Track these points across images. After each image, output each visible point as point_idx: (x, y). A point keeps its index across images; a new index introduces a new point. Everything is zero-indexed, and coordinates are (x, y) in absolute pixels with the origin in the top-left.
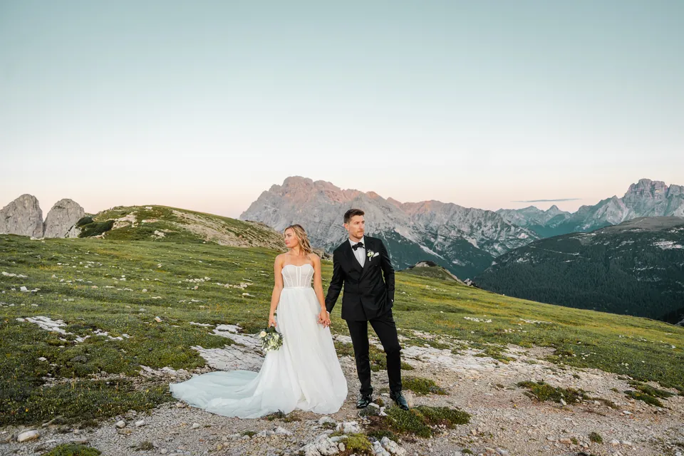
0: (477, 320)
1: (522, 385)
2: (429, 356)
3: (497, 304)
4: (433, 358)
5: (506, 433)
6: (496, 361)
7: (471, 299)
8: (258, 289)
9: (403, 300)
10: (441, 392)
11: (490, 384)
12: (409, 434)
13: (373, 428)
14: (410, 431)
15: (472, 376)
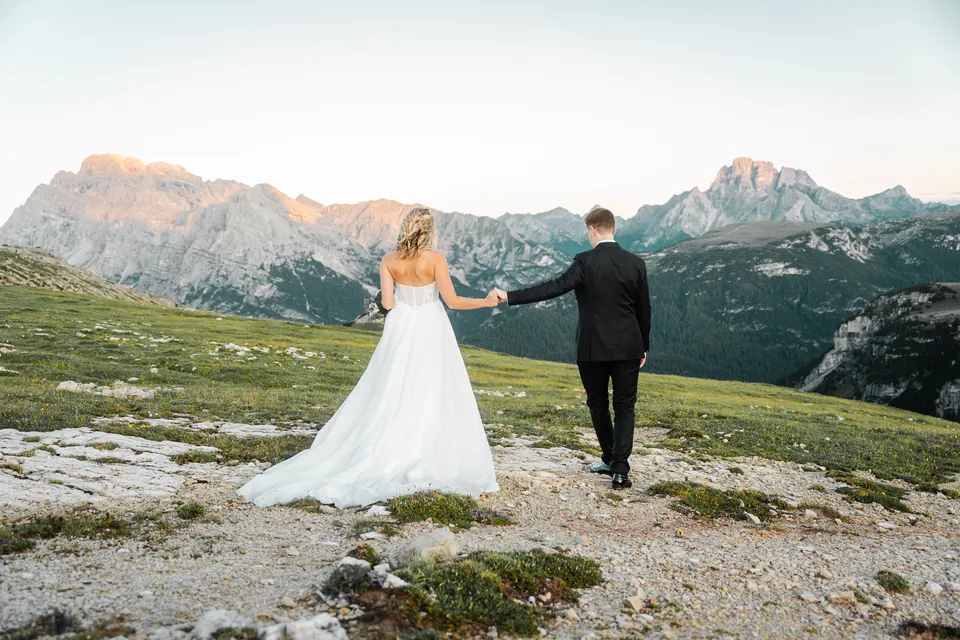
1: (658, 491)
5: (703, 597)
6: (579, 452)
9: (345, 370)
10: (502, 520)
11: (593, 495)
12: (481, 632)
13: (377, 627)
14: (480, 622)
15: (547, 483)
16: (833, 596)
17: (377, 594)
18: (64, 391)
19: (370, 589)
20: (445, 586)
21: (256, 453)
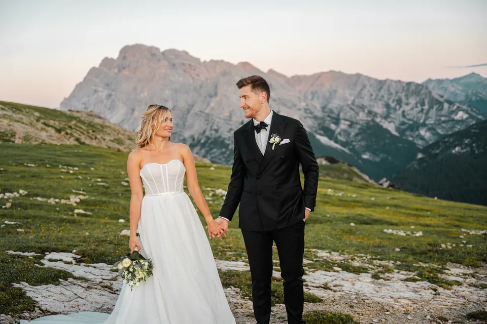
0: (402, 234)
2: (342, 283)
3: (428, 211)
4: (347, 286)
6: (435, 286)
7: (391, 206)
8: (95, 203)
11: (428, 317)
15: (403, 308)
18: (124, 236)
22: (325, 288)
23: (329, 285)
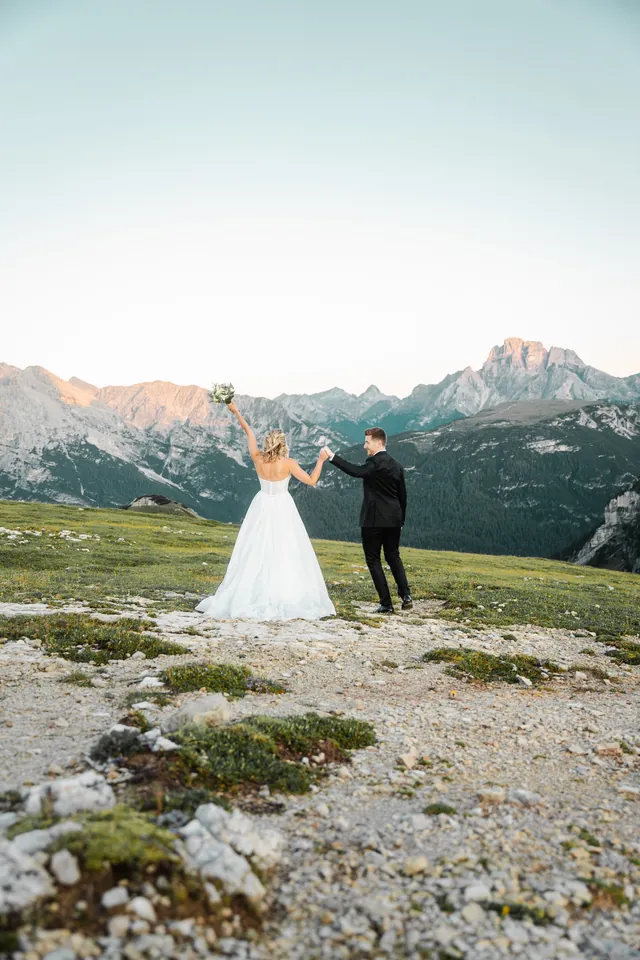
1: (433, 657)
2: (217, 625)
5: (475, 753)
6: (356, 624)
9: (121, 551)
10: (278, 688)
11: (368, 663)
12: (253, 791)
13: (146, 788)
14: (252, 781)
15: (323, 653)
16: (600, 748)
17: (146, 757)
19: (140, 752)
20: (217, 748)
21: (26, 630)
22: (190, 634)
23: (196, 629)
